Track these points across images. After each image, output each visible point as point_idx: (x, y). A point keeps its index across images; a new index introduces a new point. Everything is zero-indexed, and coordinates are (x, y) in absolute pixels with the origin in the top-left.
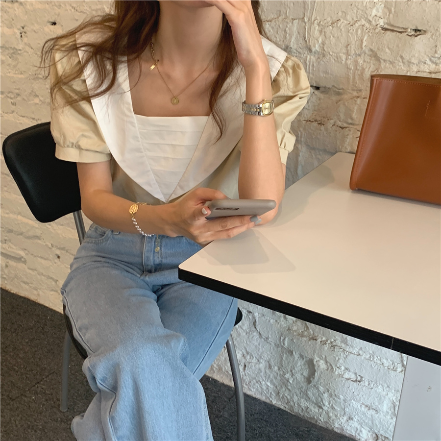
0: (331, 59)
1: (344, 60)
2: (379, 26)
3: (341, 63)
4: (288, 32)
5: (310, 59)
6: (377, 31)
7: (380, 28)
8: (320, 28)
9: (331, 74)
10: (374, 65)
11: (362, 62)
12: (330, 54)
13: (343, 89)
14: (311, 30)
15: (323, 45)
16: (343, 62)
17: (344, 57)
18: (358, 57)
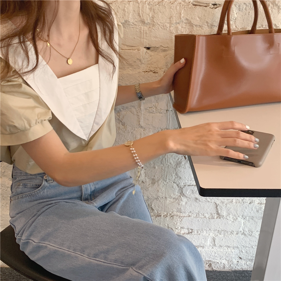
0: (159, 27)
1: (168, 27)
2: (191, 3)
3: (167, 30)
4: (126, 11)
5: (144, 28)
6: (190, 6)
7: (192, 5)
8: (150, 7)
9: (159, 38)
10: (188, 29)
11: (180, 28)
12: (158, 24)
13: (168, 47)
14: (144, 9)
15: (153, 18)
16: (168, 29)
17: (168, 25)
18: (178, 25)
